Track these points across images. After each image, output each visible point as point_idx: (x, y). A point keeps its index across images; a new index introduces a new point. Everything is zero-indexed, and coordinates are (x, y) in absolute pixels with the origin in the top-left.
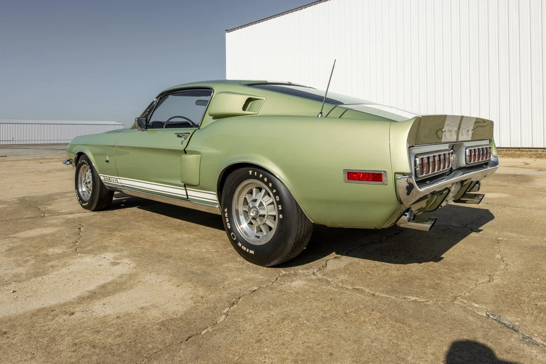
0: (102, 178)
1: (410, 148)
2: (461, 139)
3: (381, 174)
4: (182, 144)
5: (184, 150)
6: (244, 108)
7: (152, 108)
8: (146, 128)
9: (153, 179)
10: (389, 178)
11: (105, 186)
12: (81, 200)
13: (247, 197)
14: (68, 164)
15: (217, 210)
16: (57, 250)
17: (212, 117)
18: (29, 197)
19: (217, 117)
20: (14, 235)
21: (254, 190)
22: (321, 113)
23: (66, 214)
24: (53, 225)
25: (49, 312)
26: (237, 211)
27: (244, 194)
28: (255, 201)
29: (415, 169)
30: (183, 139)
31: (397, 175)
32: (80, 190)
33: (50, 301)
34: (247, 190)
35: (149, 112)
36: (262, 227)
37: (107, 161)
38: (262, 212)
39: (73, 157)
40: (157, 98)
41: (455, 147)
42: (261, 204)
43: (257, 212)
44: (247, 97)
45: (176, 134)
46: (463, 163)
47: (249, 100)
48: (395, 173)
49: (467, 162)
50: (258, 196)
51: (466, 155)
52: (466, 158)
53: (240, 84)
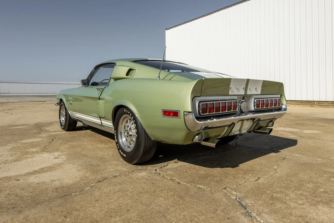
0: (70, 113)
1: (194, 98)
2: (249, 93)
3: (177, 112)
4: (98, 94)
5: (99, 98)
6: (127, 74)
7: (92, 75)
8: (88, 86)
9: (88, 114)
10: (181, 114)
11: (71, 117)
12: (61, 124)
13: (125, 124)
14: (57, 105)
15: (113, 131)
16: (34, 150)
17: (114, 80)
18: (41, 123)
19: (116, 79)
20: (19, 141)
21: (129, 120)
22: (159, 77)
23: (52, 132)
24: (42, 137)
25: (9, 179)
26: (121, 133)
28: (128, 126)
29: (199, 110)
30: (99, 92)
31: (186, 113)
32: (61, 119)
33: (12, 174)
34: (125, 121)
35: (90, 77)
37: (71, 104)
38: (130, 133)
39: (58, 101)
40: (94, 69)
41: (244, 98)
42: (130, 129)
43: (128, 133)
45: (96, 89)
47: (130, 70)
48: (184, 112)
49: (256, 108)
50: (130, 124)
51: (254, 103)
52: (254, 105)
53: (129, 61)
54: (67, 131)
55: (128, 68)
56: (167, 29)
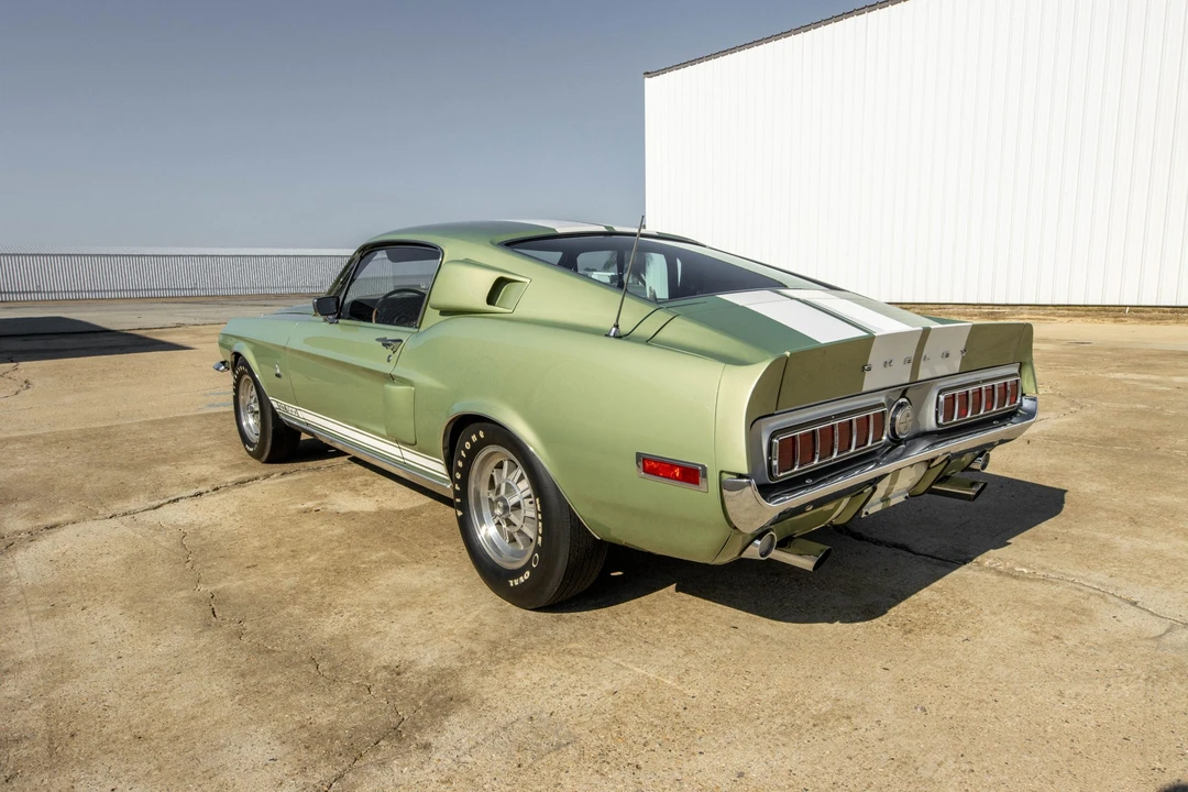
0: (275, 405)
1: (753, 422)
2: (923, 374)
3: (697, 471)
4: (389, 361)
5: (391, 373)
6: (491, 299)
7: (349, 275)
8: (339, 317)
10: (711, 481)
11: (281, 420)
12: (245, 441)
13: (494, 474)
14: (222, 371)
15: (448, 488)
17: (438, 312)
19: (447, 312)
21: (506, 464)
22: (617, 326)
27: (489, 469)
29: (770, 462)
30: (390, 352)
31: (725, 476)
35: (344, 283)
36: (516, 536)
37: (278, 376)
39: (230, 359)
40: (357, 253)
41: (907, 393)
44: (497, 275)
45: (378, 340)
46: (930, 423)
47: (500, 283)
48: (721, 472)
49: (941, 420)
50: (511, 477)
51: (937, 407)
52: (937, 412)
53: (492, 243)
54: (269, 461)
55: (492, 277)
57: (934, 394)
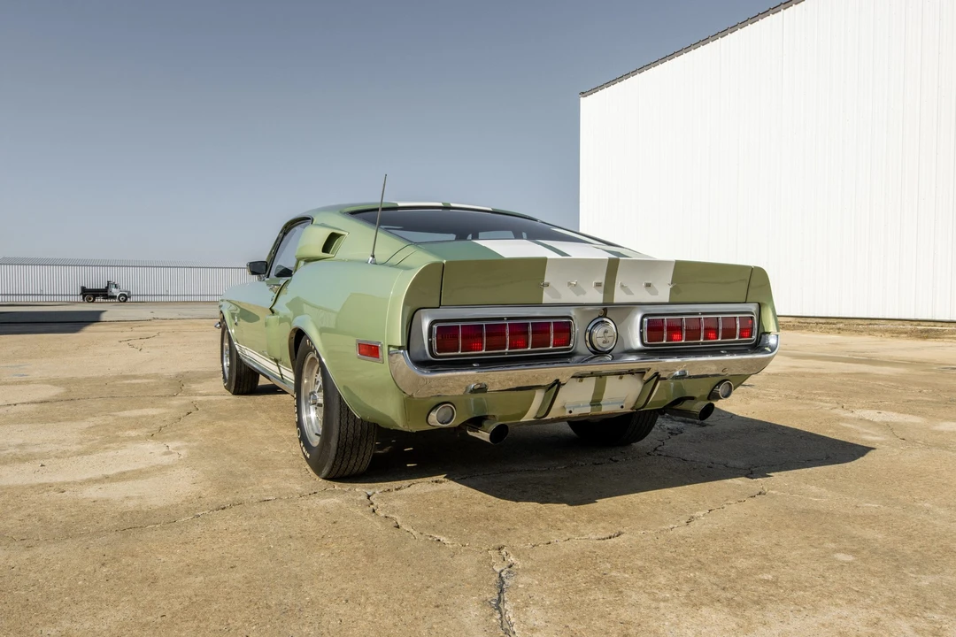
1: (416, 311)
2: (620, 297)
3: (377, 346)
4: (272, 300)
5: (270, 309)
7: (277, 248)
8: (268, 276)
11: (241, 359)
12: (224, 376)
16: (133, 433)
17: (304, 261)
18: (192, 372)
19: (308, 261)
20: (114, 413)
22: (373, 256)
23: (201, 395)
24: (169, 407)
28: (317, 384)
29: (430, 344)
30: (273, 294)
31: (391, 349)
33: (58, 478)
37: (236, 325)
41: (607, 313)
44: (331, 232)
46: (634, 342)
47: (333, 237)
48: (389, 346)
49: (646, 342)
51: (641, 327)
52: (641, 334)
53: (341, 212)
54: (235, 393)
55: (328, 232)
56: (584, 94)
57: (638, 317)
